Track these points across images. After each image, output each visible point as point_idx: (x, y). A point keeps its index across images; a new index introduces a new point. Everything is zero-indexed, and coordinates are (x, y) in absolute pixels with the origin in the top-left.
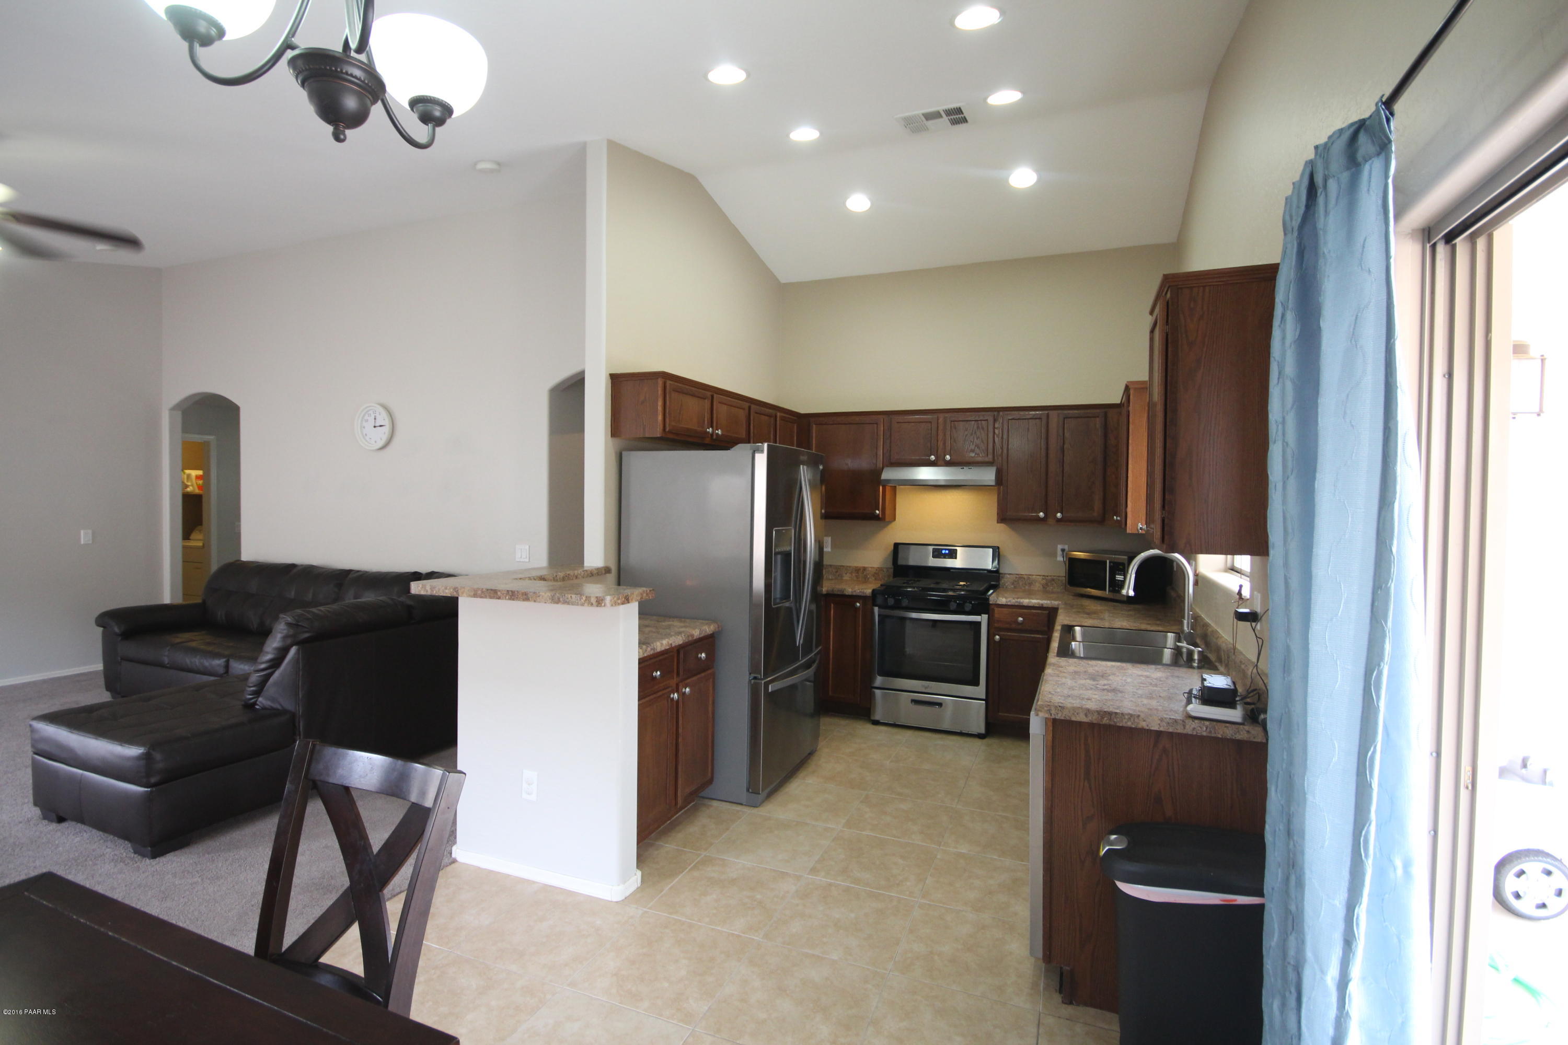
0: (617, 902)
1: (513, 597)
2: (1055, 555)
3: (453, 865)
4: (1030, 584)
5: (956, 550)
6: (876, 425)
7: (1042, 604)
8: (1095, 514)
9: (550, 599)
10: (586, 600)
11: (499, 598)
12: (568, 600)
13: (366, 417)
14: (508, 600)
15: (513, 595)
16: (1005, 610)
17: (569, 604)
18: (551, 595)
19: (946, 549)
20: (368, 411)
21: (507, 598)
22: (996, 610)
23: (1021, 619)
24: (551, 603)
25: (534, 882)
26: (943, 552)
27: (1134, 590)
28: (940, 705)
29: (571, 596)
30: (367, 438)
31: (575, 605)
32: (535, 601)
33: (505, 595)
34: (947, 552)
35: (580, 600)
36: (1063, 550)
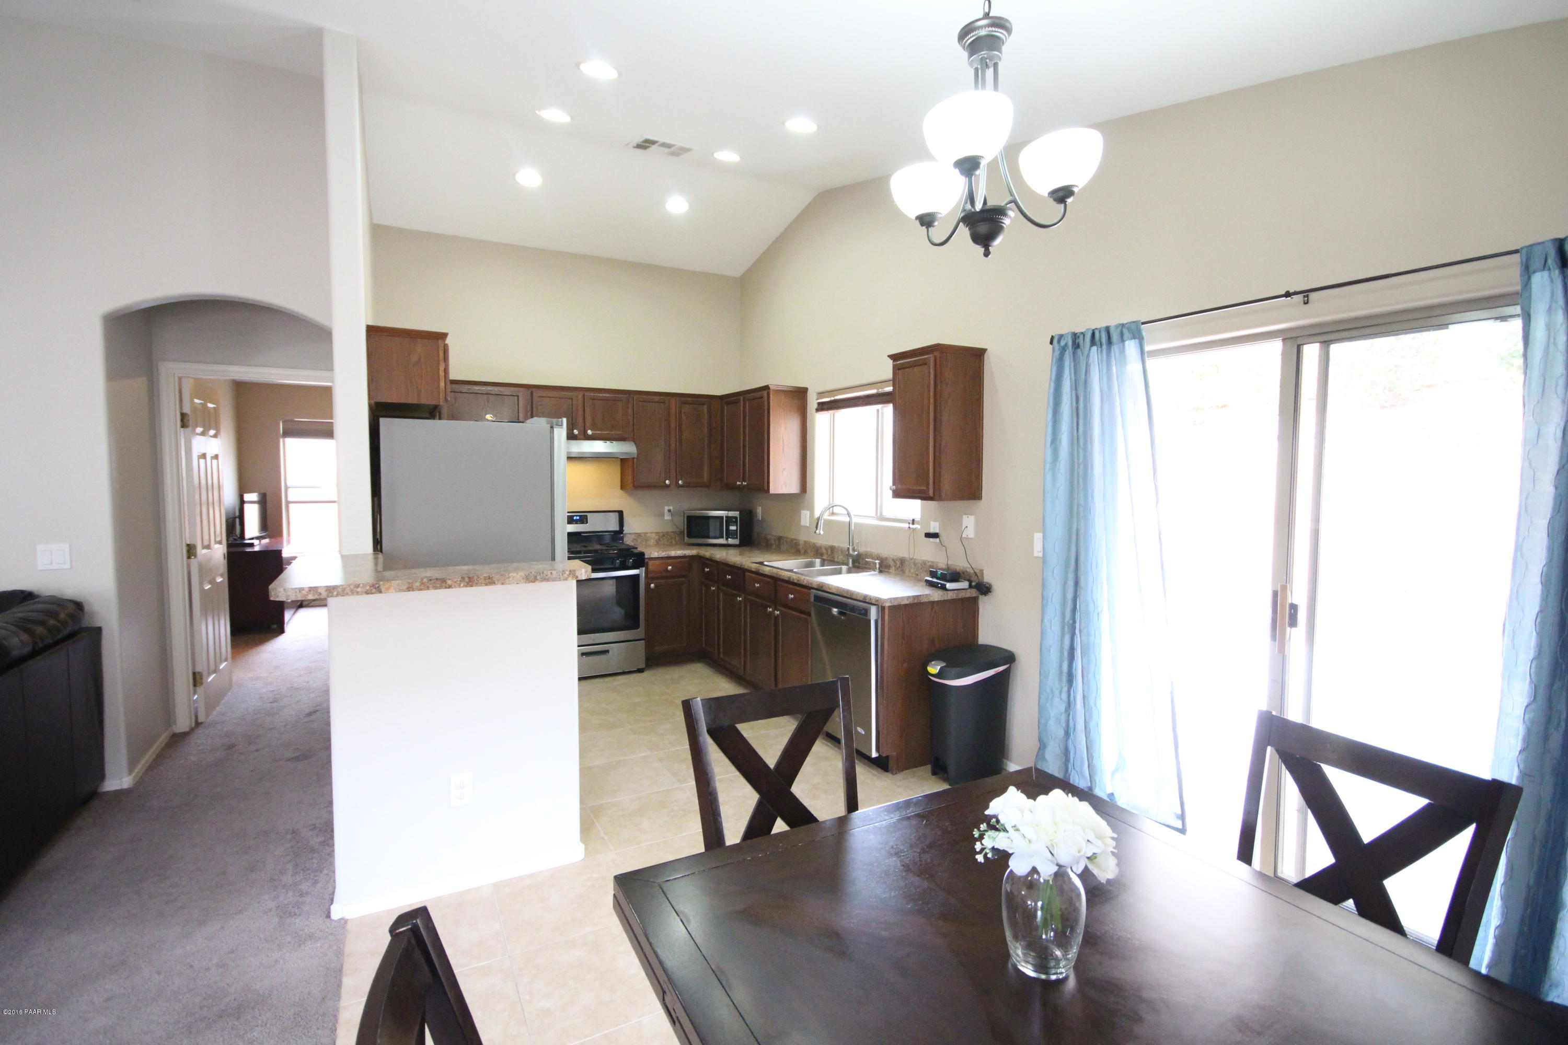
1: (470, 584)
2: (663, 515)
4: (646, 541)
5: (587, 516)
6: (516, 397)
7: (685, 554)
8: (705, 480)
9: (523, 579)
10: (570, 574)
11: (450, 587)
12: (547, 577)
14: (463, 587)
15: (470, 581)
16: (656, 562)
17: (549, 581)
18: (525, 575)
19: (577, 516)
21: (462, 585)
22: (651, 563)
23: (670, 568)
24: (526, 582)
26: (575, 518)
27: (823, 531)
28: (606, 652)
29: (551, 573)
31: (556, 580)
32: (503, 584)
33: (458, 582)
34: (578, 518)
35: (562, 575)
36: (669, 511)
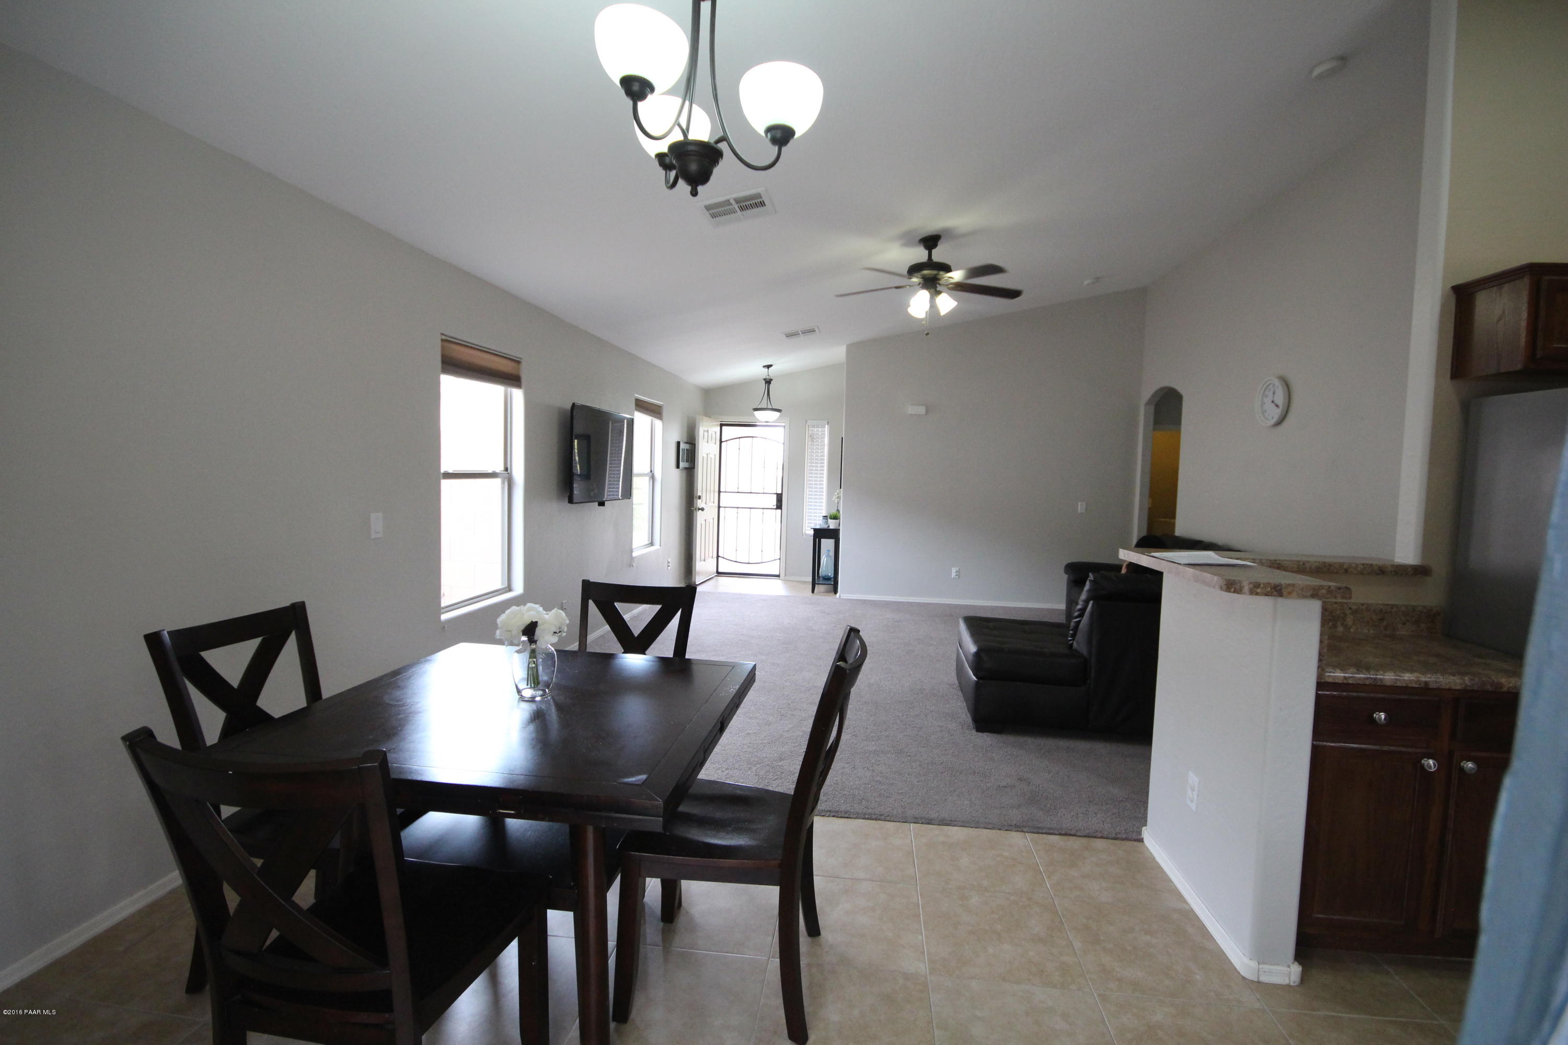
0: (1243, 977)
3: (1135, 843)
13: (1267, 393)
20: (1268, 386)
25: (1186, 902)
30: (1266, 414)
